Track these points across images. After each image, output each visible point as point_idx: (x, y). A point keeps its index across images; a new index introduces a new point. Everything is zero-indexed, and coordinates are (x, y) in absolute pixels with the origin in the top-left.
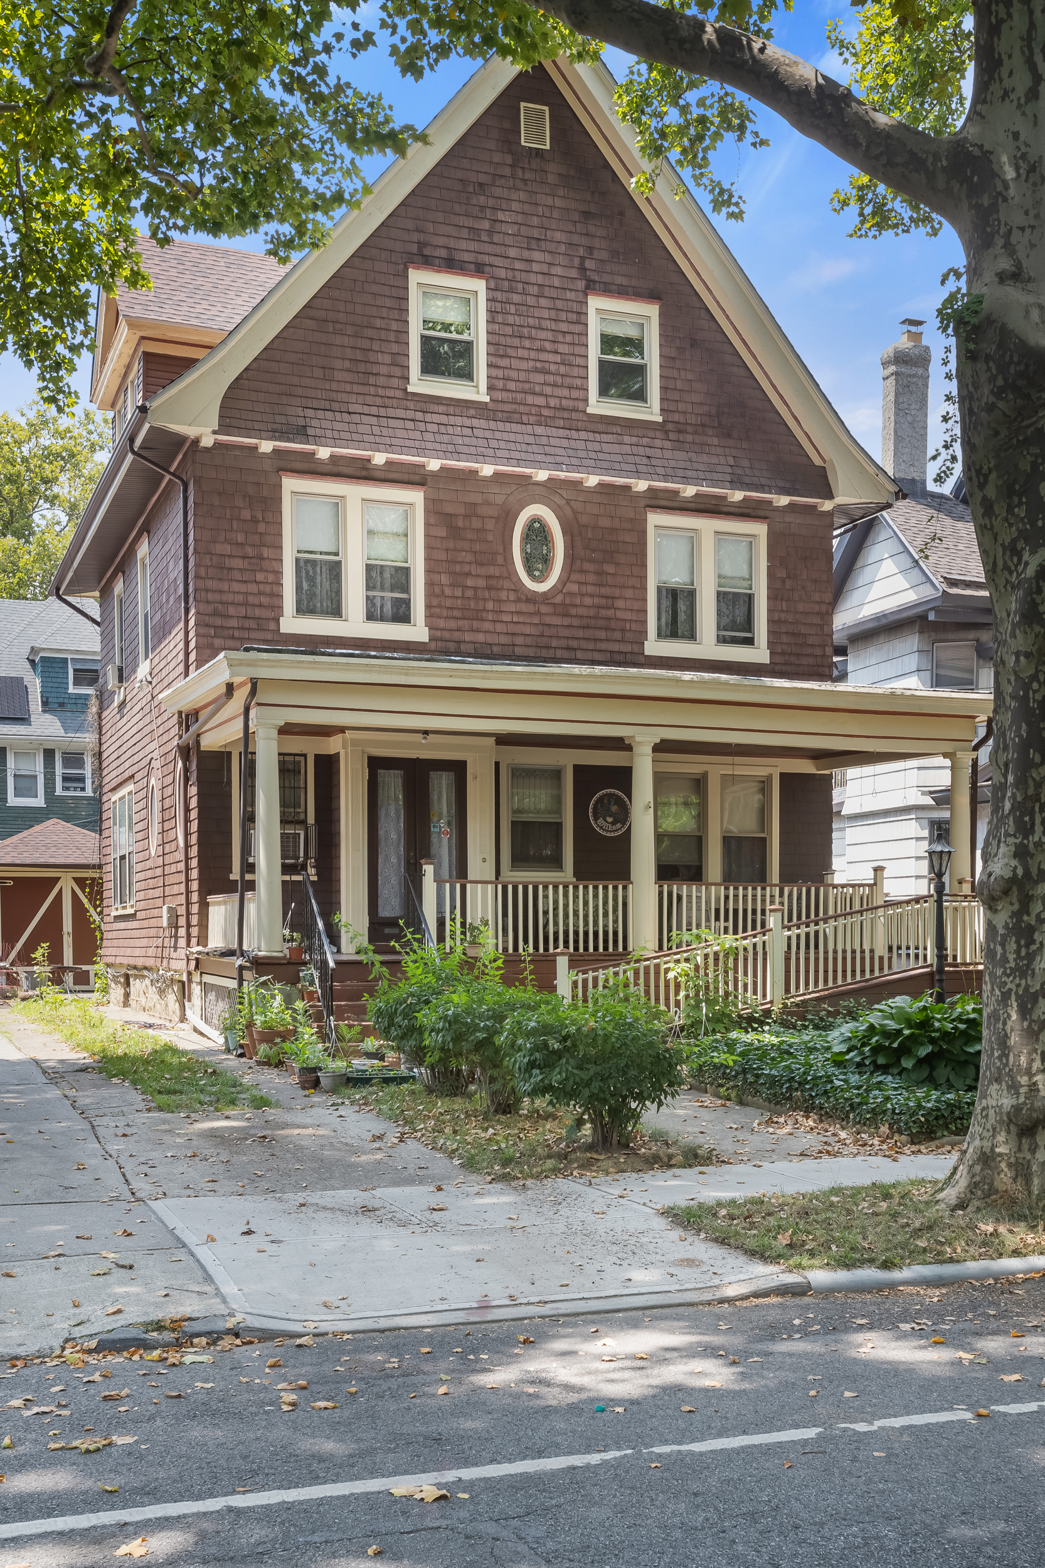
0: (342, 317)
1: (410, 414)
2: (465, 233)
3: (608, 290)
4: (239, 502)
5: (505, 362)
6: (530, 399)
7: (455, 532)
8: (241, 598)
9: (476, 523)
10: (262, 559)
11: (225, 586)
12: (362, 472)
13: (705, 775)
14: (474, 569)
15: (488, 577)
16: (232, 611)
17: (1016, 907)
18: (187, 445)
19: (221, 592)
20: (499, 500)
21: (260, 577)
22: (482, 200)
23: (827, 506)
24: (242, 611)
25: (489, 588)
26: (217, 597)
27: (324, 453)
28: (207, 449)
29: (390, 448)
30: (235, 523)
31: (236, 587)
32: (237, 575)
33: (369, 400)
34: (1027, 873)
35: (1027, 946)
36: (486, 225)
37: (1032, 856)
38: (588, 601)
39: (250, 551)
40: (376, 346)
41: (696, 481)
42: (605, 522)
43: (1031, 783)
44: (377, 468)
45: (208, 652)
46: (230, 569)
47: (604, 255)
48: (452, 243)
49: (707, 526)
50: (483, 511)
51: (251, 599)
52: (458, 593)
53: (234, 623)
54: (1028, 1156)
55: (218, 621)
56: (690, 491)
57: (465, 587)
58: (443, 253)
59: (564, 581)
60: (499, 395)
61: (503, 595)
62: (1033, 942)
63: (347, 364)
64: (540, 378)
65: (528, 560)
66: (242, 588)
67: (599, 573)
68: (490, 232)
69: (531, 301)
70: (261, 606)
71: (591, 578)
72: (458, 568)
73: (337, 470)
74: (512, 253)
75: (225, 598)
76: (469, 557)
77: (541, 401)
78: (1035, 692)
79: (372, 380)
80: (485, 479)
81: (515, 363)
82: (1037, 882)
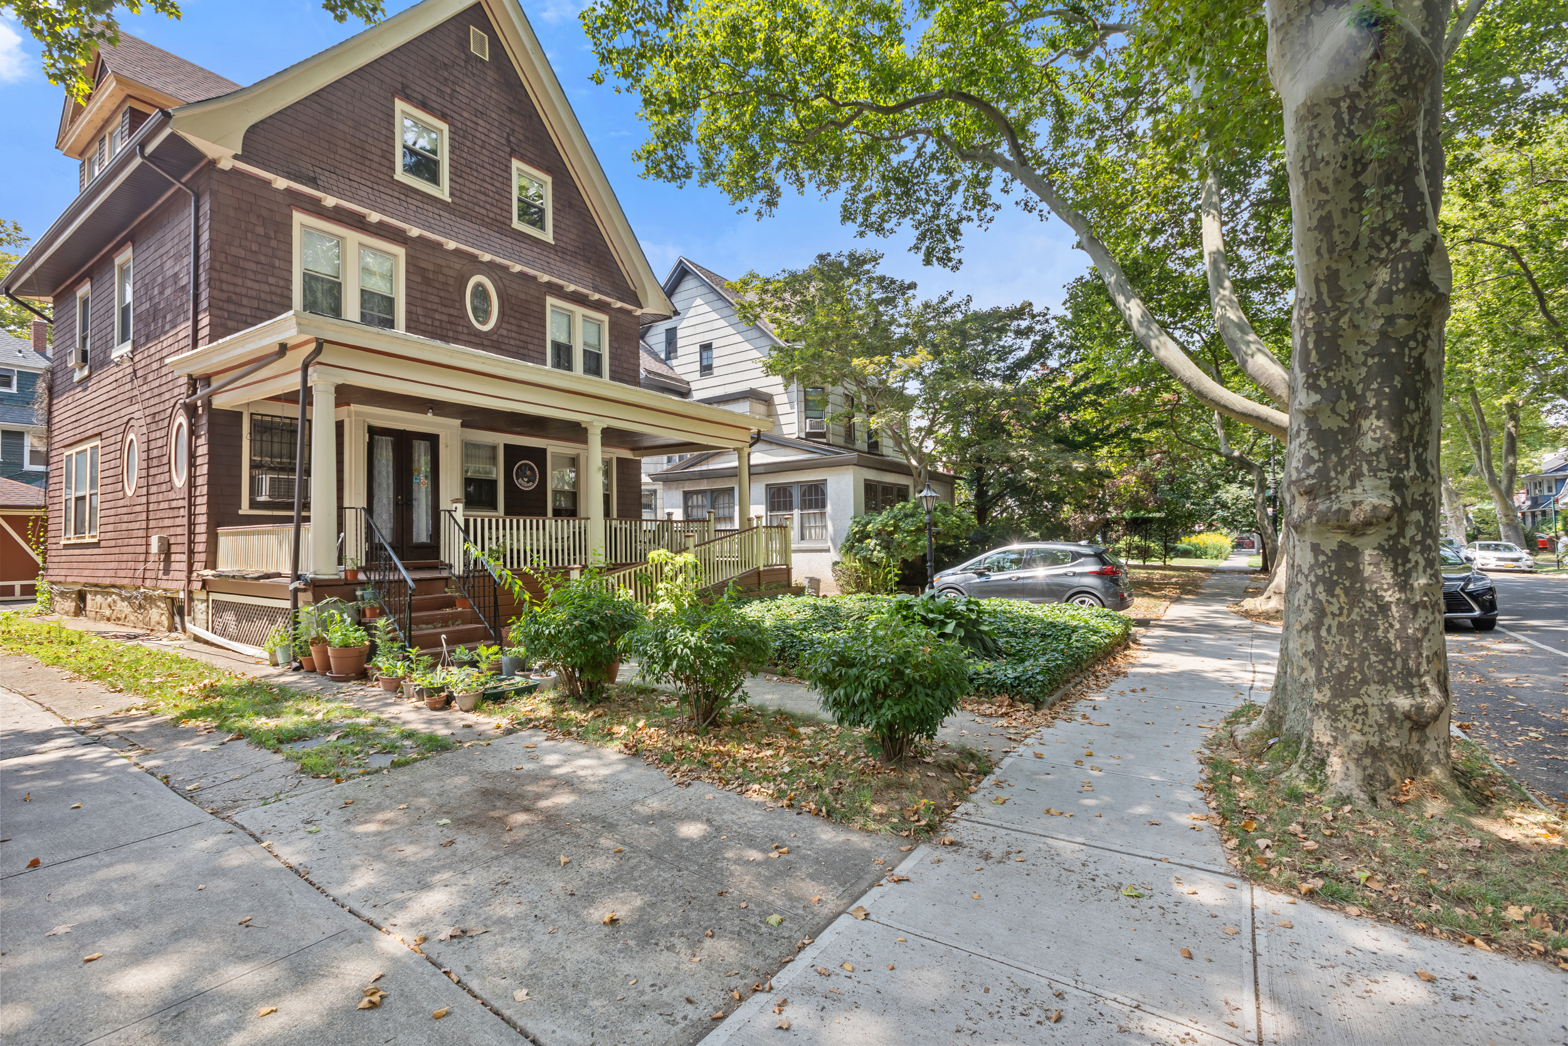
0: (344, 111)
1: (396, 194)
2: (434, 90)
3: (522, 158)
4: (253, 219)
5: (460, 181)
6: (477, 209)
7: (427, 281)
8: (254, 293)
9: (442, 279)
10: (274, 267)
11: (239, 281)
12: (358, 223)
13: (578, 456)
14: (440, 308)
15: (450, 315)
16: (245, 301)
17: (1394, 531)
18: (202, 164)
19: (235, 285)
20: (458, 267)
21: (271, 280)
22: (446, 74)
23: (639, 312)
24: (255, 304)
25: (451, 323)
26: (231, 288)
27: (330, 201)
28: (223, 171)
29: (383, 211)
30: (249, 236)
31: (249, 283)
32: (251, 275)
33: (365, 175)
34: (1404, 502)
35: (1404, 565)
36: (449, 91)
37: (1407, 487)
38: (512, 342)
39: (263, 259)
40: (370, 140)
41: (576, 283)
42: (522, 296)
43: (1406, 426)
44: (370, 224)
45: (221, 330)
46: (244, 269)
47: (521, 137)
48: (425, 93)
49: (579, 311)
50: (446, 271)
51: (263, 296)
52: (429, 322)
53: (247, 311)
54: (1417, 747)
55: (232, 308)
56: (572, 288)
57: (434, 319)
58: (420, 97)
59: (498, 326)
60: (457, 201)
61: (460, 329)
62: (1409, 561)
63: (348, 146)
64: (483, 198)
65: (475, 309)
66: (256, 286)
67: (519, 326)
68: (451, 96)
69: (477, 148)
70: (272, 302)
71: (514, 328)
72: (429, 305)
73: (339, 216)
74: (465, 114)
75: (238, 290)
76: (437, 300)
77: (484, 212)
78: (1411, 349)
79: (367, 163)
80: (447, 251)
81: (467, 183)
82: (1411, 510)
